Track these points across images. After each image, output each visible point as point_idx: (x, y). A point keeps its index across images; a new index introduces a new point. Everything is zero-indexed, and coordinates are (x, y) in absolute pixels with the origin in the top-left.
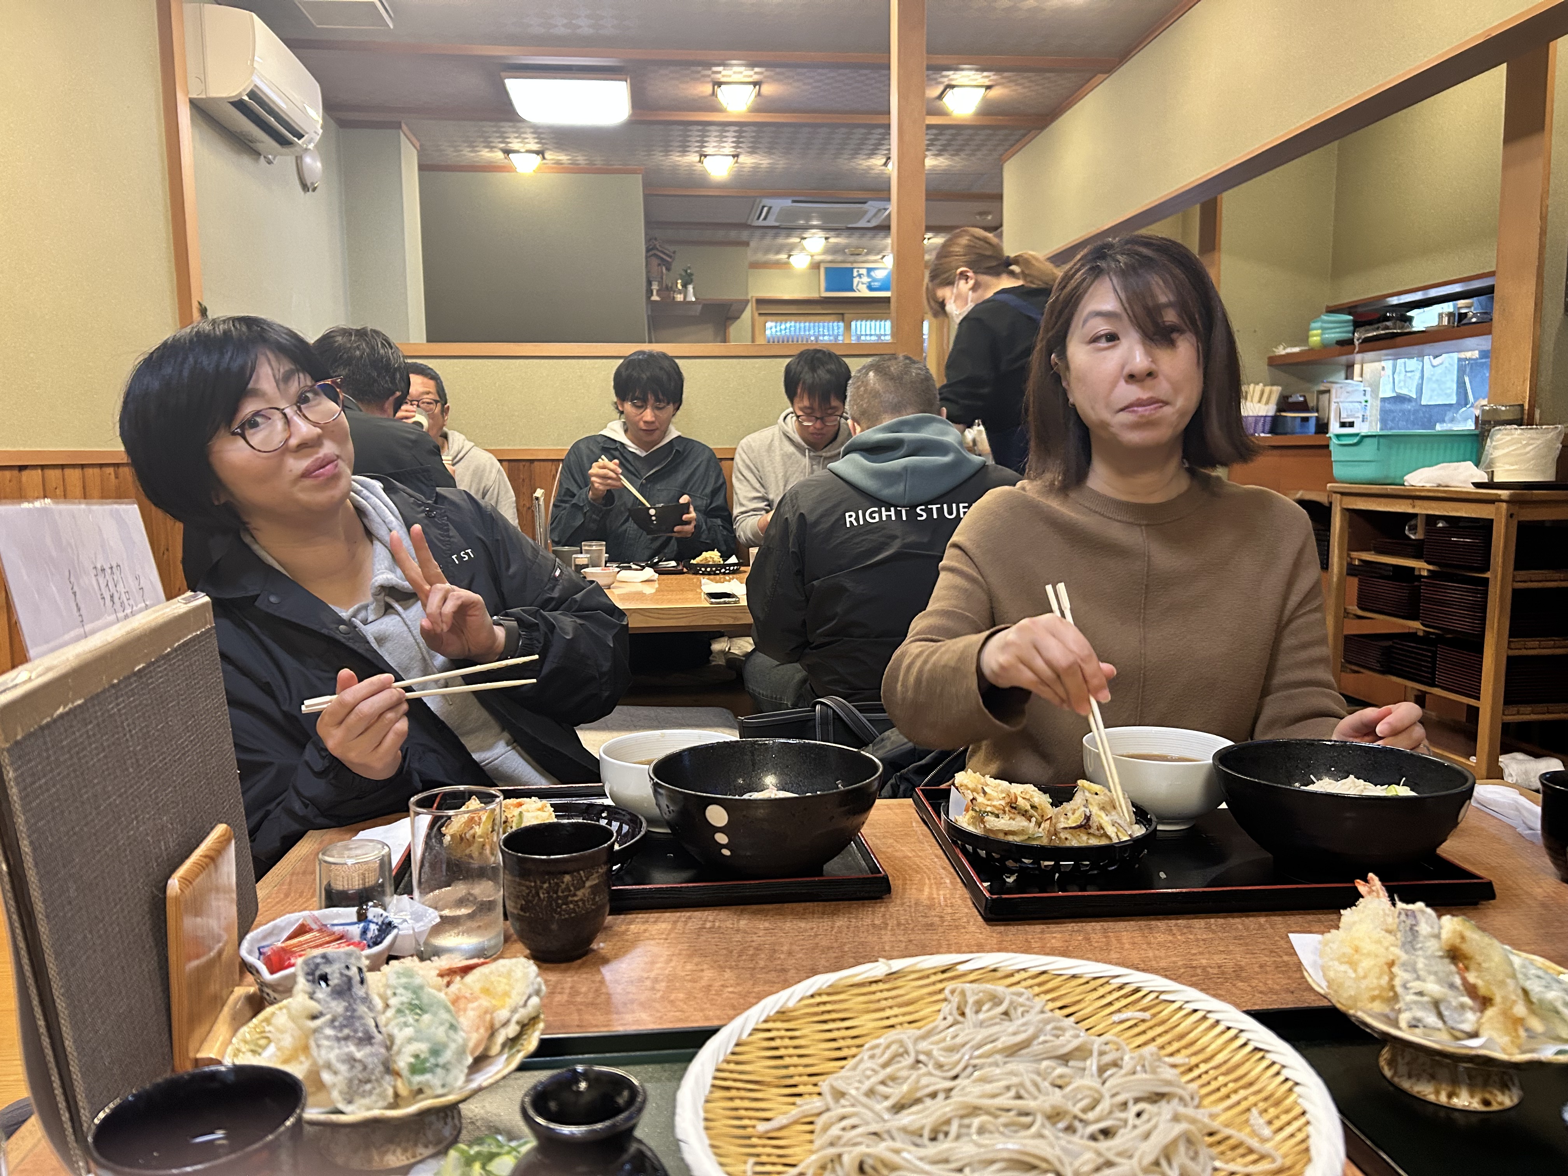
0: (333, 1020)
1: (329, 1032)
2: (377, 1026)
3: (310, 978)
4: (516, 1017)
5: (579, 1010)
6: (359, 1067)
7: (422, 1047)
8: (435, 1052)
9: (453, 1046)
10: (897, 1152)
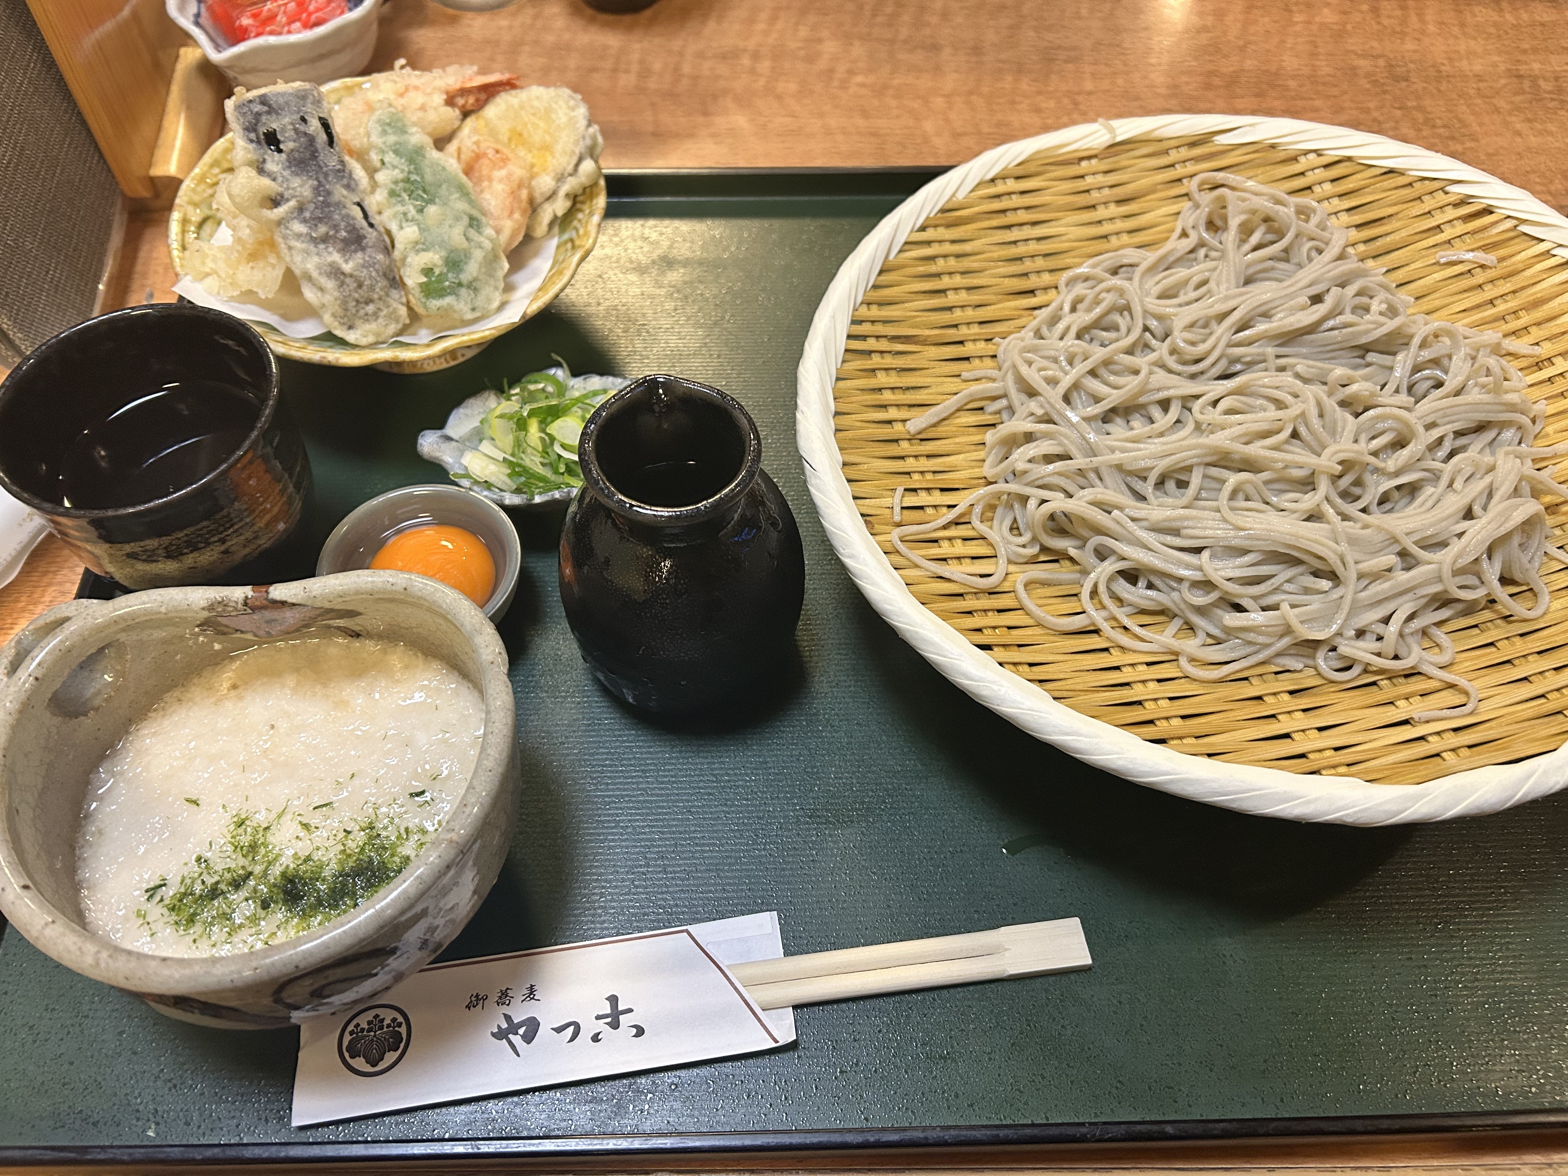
0: (301, 209)
1: (298, 227)
2: (366, 216)
3: (253, 136)
4: (565, 189)
5: (653, 104)
6: (351, 284)
7: (433, 258)
8: (454, 262)
9: (478, 255)
10: (1106, 508)
